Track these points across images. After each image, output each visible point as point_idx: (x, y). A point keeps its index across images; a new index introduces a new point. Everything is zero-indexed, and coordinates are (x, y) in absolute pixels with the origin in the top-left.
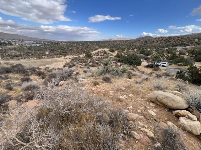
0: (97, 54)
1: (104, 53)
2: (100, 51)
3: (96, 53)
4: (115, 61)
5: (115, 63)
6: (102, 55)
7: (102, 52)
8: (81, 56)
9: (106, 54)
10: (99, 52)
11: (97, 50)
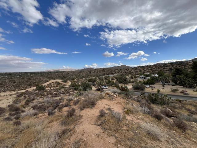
0: (50, 86)
1: (58, 84)
2: (53, 82)
3: (48, 85)
4: (71, 90)
5: (72, 91)
6: (55, 86)
7: (54, 83)
8: (30, 90)
9: (59, 85)
10: (51, 83)
11: (48, 81)
